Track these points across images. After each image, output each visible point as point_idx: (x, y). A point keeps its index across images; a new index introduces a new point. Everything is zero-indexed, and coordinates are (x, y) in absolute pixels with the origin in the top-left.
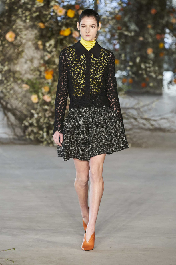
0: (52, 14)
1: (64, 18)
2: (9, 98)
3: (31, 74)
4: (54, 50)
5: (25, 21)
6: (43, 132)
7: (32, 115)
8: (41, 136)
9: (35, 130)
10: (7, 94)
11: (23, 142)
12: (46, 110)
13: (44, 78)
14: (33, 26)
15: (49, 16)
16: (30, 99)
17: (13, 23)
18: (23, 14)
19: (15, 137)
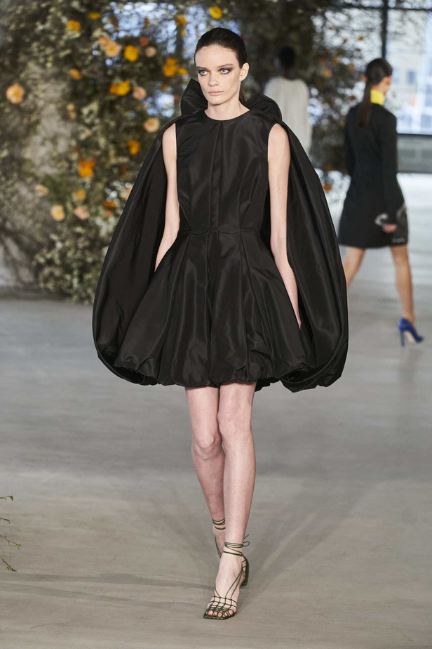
0: (96, 53)
1: (118, 62)
2: (9, 211)
3: (52, 167)
4: (97, 121)
5: (43, 66)
6: (72, 277)
7: (52, 245)
8: (68, 284)
9: (57, 273)
10: (6, 202)
11: (33, 295)
12: (79, 235)
13: (77, 174)
14: (59, 76)
15: (90, 58)
16: (48, 212)
17: (21, 68)
18: (40, 51)
19: (19, 285)
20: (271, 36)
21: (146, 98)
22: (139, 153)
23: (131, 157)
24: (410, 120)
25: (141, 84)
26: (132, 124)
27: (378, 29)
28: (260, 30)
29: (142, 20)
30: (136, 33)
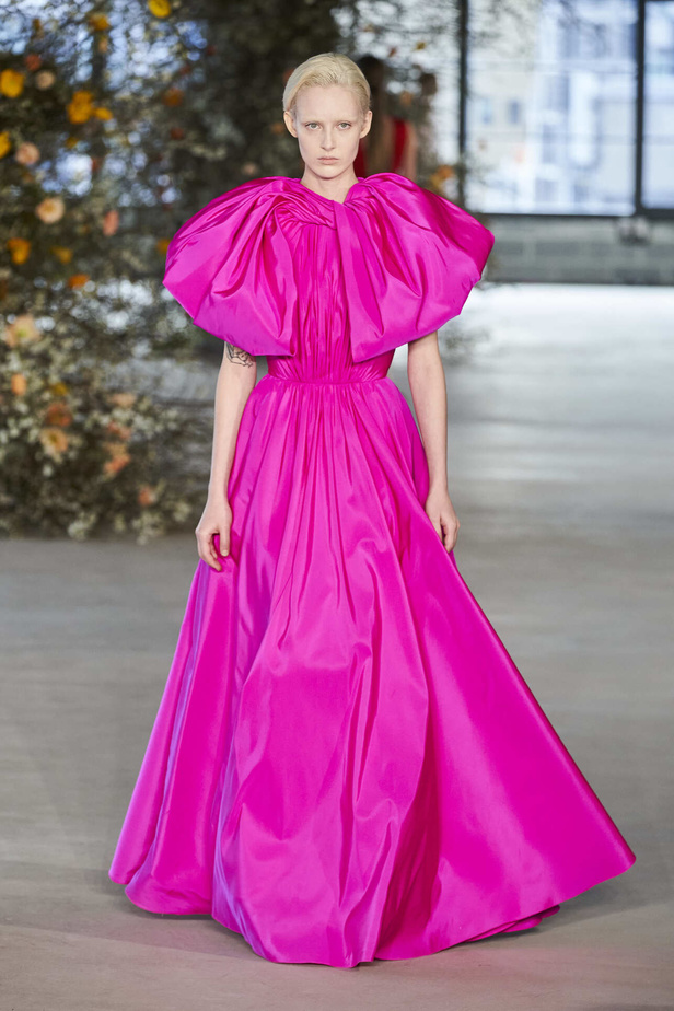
20: (261, 46)
21: (39, 163)
22: (28, 261)
23: (15, 268)
24: (514, 190)
25: (30, 138)
26: (16, 209)
27: (452, 28)
28: (241, 37)
29: (29, 24)
30: (19, 47)
